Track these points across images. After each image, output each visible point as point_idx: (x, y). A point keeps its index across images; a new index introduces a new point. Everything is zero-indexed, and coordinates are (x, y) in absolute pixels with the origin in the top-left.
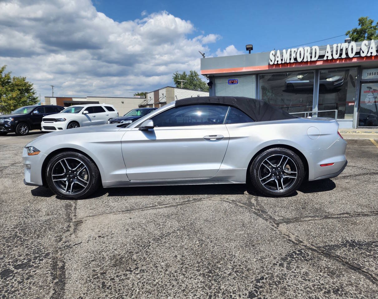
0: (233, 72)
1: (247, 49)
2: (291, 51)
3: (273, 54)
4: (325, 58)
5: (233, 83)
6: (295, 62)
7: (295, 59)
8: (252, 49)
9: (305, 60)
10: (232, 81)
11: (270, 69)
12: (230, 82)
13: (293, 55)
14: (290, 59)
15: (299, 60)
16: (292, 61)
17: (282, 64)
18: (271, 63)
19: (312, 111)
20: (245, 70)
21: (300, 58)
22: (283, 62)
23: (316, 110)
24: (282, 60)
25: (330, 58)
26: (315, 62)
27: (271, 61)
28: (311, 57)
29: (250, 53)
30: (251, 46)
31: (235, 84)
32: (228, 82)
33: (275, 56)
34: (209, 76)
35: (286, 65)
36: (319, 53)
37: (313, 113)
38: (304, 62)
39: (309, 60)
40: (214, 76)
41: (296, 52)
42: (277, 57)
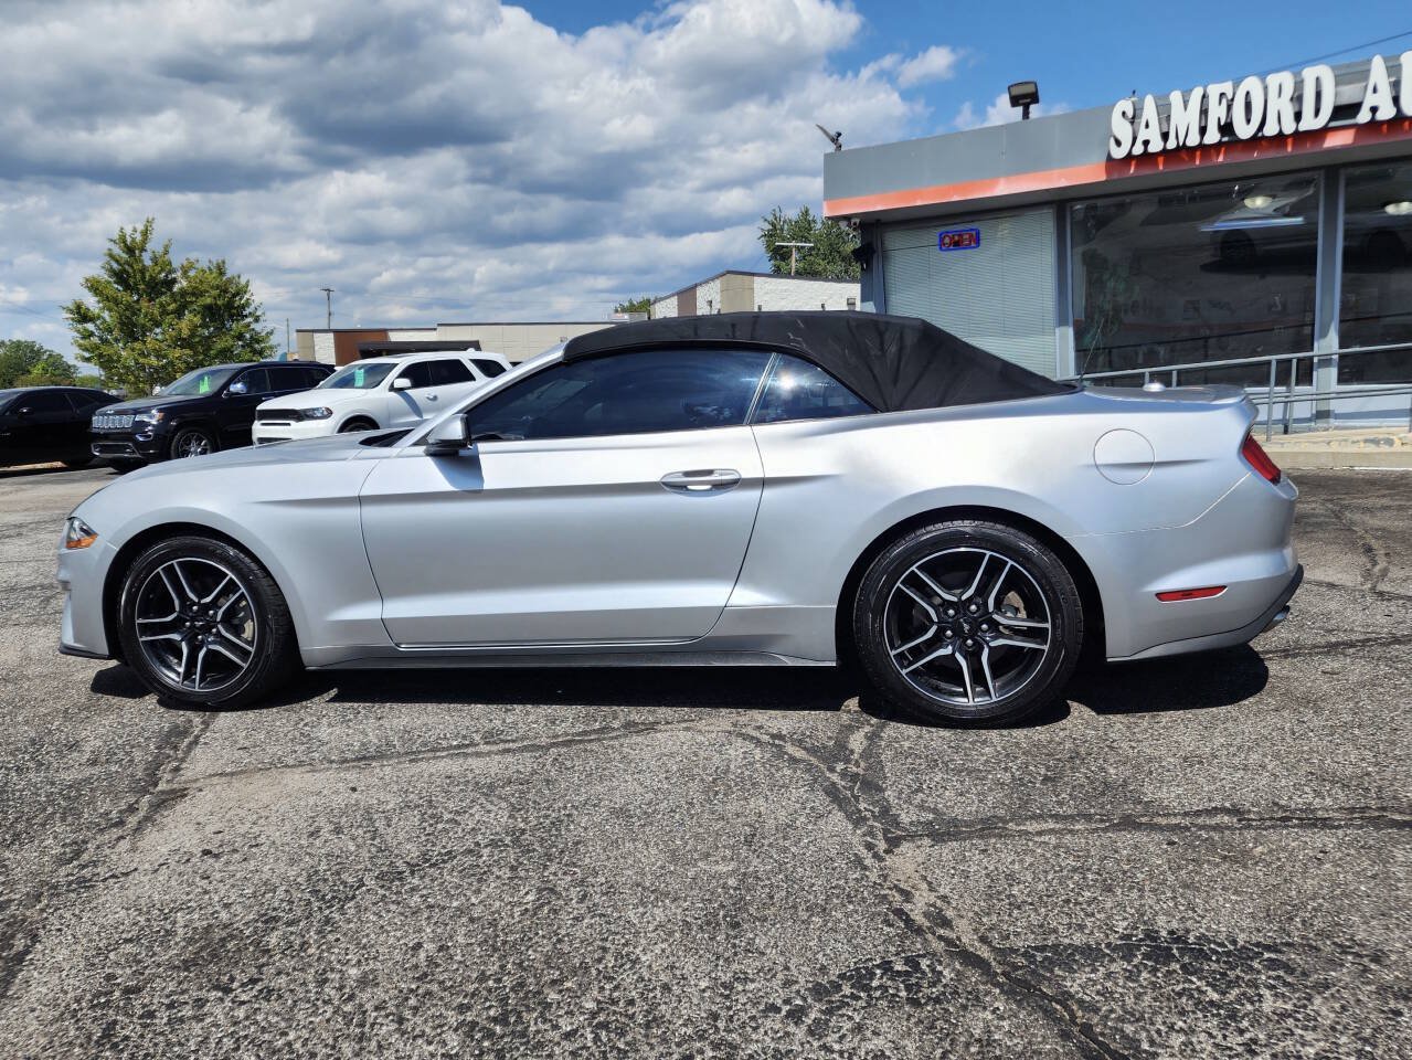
0: (956, 198)
1: (1015, 101)
2: (1204, 97)
3: (1124, 113)
4: (1364, 117)
5: (957, 244)
6: (1225, 139)
7: (1226, 128)
8: (1034, 98)
9: (1270, 130)
10: (956, 238)
11: (1115, 176)
12: (947, 240)
13: (1217, 113)
14: (1203, 130)
15: (1244, 131)
16: (1213, 137)
17: (1165, 152)
18: (1119, 153)
19: (1312, 350)
20: (1004, 188)
21: (1248, 121)
22: (1171, 144)
23: (1328, 343)
24: (1165, 136)
25: (1386, 113)
26: (1319, 134)
27: (1118, 143)
28: (1298, 116)
29: (1026, 115)
30: (1029, 89)
31: (968, 247)
32: (937, 241)
33: (1132, 123)
34: (858, 221)
35: (1184, 155)
36: (1336, 95)
37: (1316, 360)
38: (1264, 137)
39: (1289, 128)
40: (878, 220)
41: (1230, 97)
42: (1143, 124)
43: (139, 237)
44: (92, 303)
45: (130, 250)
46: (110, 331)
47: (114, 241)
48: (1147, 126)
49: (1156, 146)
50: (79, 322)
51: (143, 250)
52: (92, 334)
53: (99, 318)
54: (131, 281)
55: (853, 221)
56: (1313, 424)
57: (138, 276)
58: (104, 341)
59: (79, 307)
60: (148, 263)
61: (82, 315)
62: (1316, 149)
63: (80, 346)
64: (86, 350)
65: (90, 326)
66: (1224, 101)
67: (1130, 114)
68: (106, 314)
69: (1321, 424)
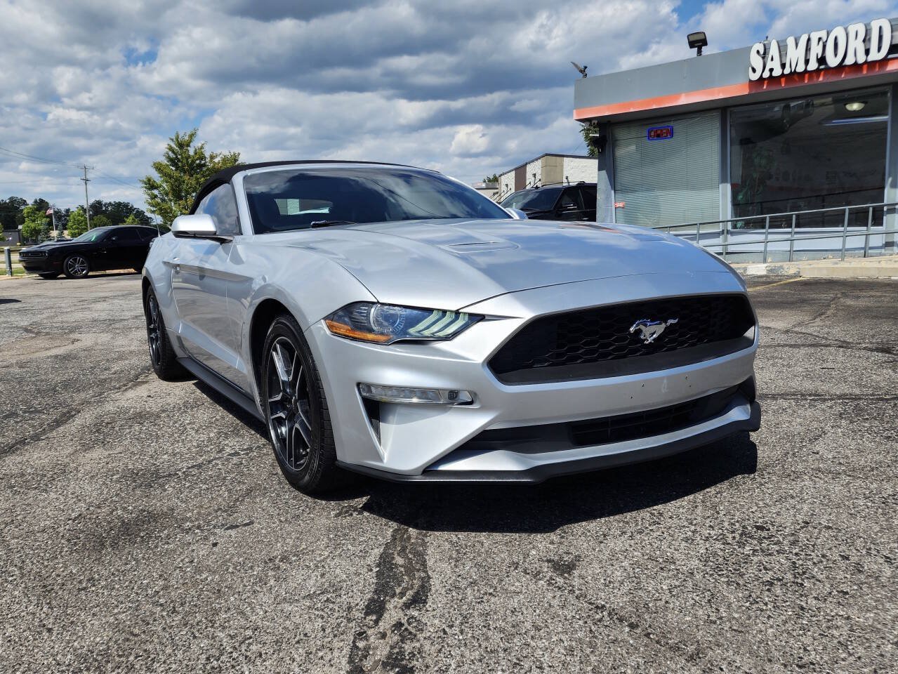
0: (654, 107)
1: (692, 44)
2: (809, 40)
3: (758, 52)
5: (658, 136)
6: (822, 67)
7: (822, 60)
8: (704, 42)
9: (850, 61)
10: (658, 132)
11: (755, 91)
12: (652, 134)
13: (816, 50)
14: (807, 62)
15: (833, 62)
16: (813, 66)
17: (783, 75)
18: (755, 77)
20: (684, 100)
21: (836, 55)
22: (787, 71)
24: (783, 66)
26: (880, 64)
27: (754, 70)
28: (867, 52)
29: (699, 52)
30: (700, 37)
31: (666, 137)
32: (646, 134)
33: (763, 58)
34: (596, 122)
35: (796, 77)
36: (892, 37)
37: (885, 209)
38: (846, 66)
39: (861, 59)
40: (609, 121)
41: (825, 40)
42: (770, 58)
43: (187, 138)
44: (157, 177)
45: (181, 145)
46: (167, 194)
47: (172, 140)
48: (772, 59)
49: (777, 72)
50: (149, 189)
51: (188, 146)
52: (156, 196)
53: (160, 186)
54: (180, 164)
55: (593, 122)
56: (883, 251)
57: (185, 161)
58: (163, 200)
59: (149, 180)
60: (191, 152)
61: (151, 185)
62: (881, 72)
63: (149, 203)
64: (153, 206)
65: (156, 192)
66: (821, 43)
67: (762, 52)
68: (164, 185)
69: (888, 251)
